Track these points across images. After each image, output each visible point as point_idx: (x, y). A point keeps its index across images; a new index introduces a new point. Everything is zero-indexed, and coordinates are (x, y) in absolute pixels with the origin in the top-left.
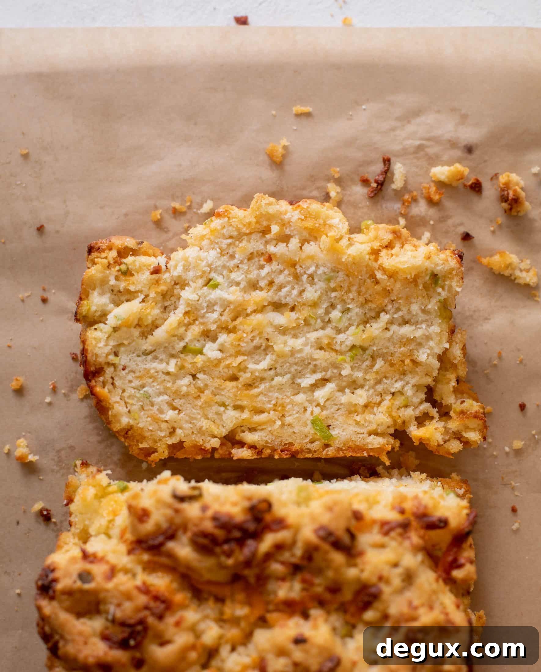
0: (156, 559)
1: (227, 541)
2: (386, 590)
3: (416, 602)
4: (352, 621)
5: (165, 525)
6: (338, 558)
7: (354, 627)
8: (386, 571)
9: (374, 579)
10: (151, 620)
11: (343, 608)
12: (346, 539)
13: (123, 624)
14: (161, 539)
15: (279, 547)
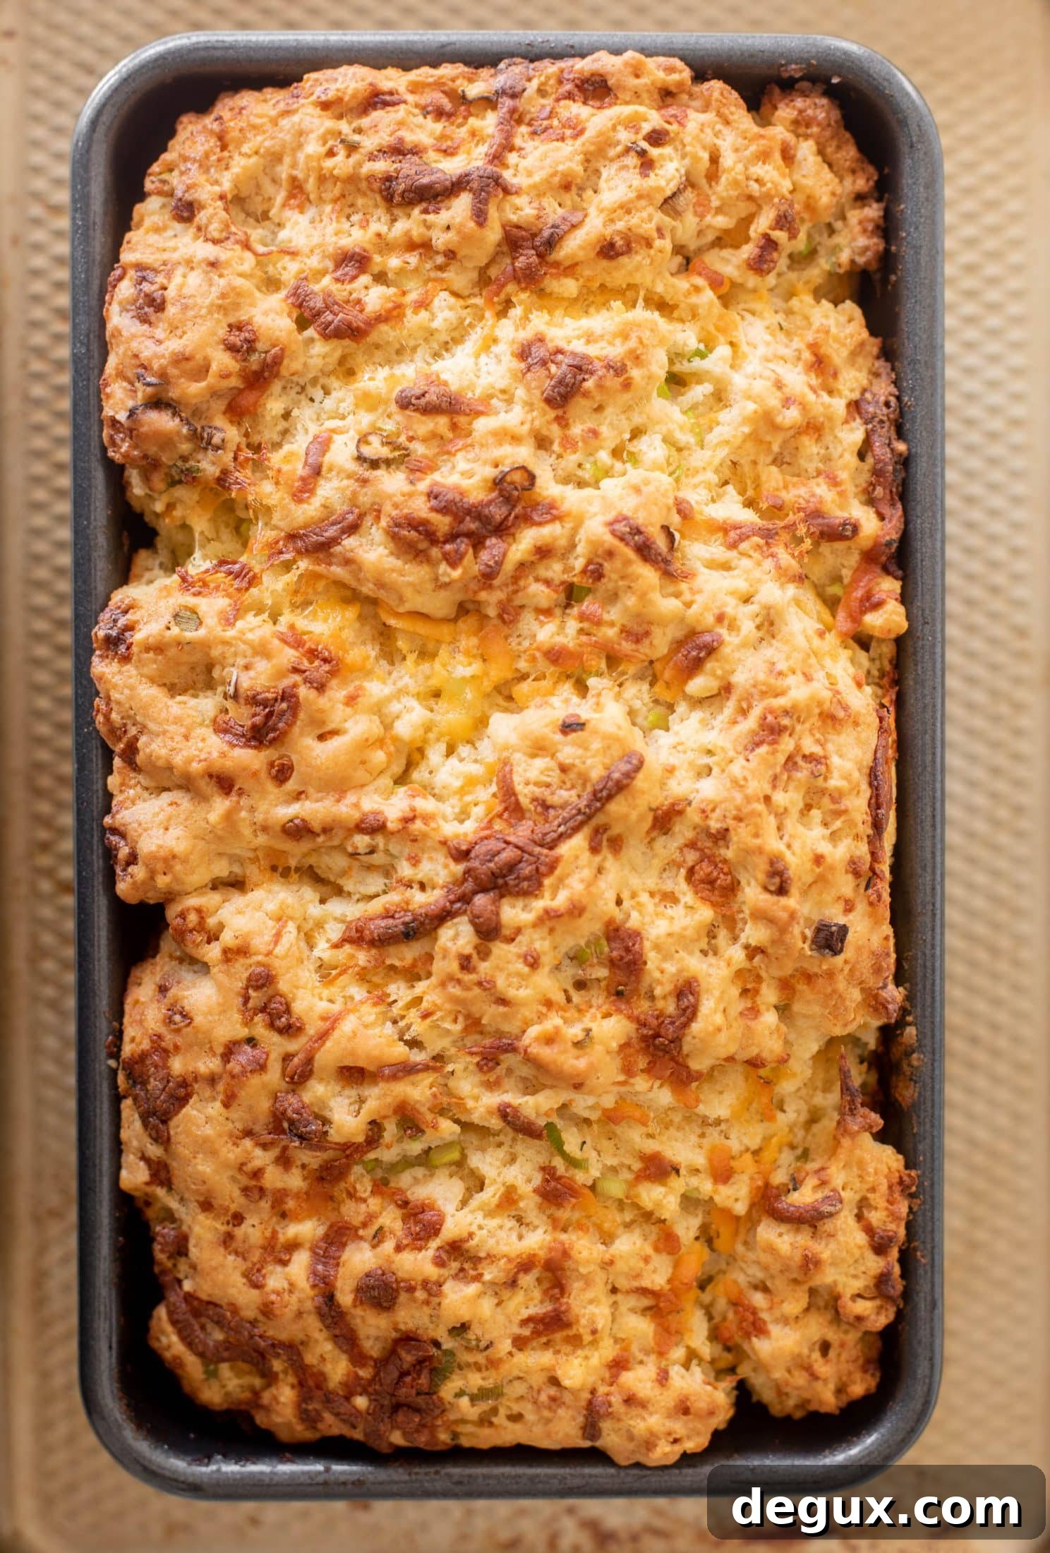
0: (321, 569)
1: (452, 537)
2: (730, 639)
3: (782, 666)
4: (667, 696)
5: (340, 507)
6: (647, 574)
7: (671, 708)
8: (732, 607)
9: (710, 619)
10: (304, 692)
11: (650, 674)
12: (661, 543)
13: (253, 700)
14: (331, 532)
15: (543, 552)
